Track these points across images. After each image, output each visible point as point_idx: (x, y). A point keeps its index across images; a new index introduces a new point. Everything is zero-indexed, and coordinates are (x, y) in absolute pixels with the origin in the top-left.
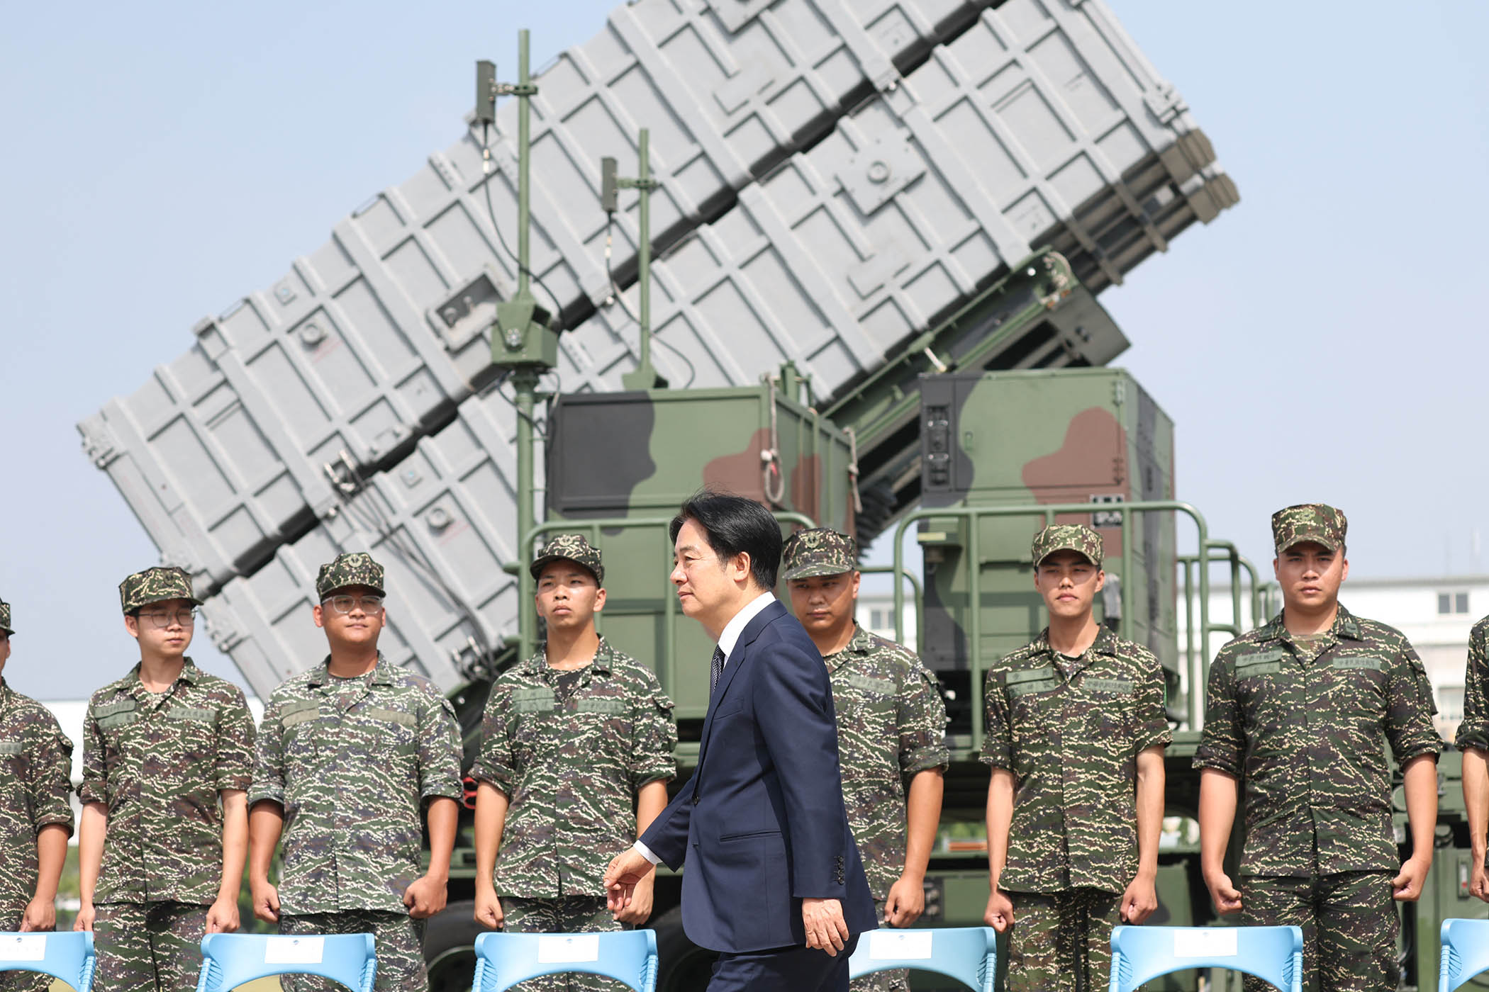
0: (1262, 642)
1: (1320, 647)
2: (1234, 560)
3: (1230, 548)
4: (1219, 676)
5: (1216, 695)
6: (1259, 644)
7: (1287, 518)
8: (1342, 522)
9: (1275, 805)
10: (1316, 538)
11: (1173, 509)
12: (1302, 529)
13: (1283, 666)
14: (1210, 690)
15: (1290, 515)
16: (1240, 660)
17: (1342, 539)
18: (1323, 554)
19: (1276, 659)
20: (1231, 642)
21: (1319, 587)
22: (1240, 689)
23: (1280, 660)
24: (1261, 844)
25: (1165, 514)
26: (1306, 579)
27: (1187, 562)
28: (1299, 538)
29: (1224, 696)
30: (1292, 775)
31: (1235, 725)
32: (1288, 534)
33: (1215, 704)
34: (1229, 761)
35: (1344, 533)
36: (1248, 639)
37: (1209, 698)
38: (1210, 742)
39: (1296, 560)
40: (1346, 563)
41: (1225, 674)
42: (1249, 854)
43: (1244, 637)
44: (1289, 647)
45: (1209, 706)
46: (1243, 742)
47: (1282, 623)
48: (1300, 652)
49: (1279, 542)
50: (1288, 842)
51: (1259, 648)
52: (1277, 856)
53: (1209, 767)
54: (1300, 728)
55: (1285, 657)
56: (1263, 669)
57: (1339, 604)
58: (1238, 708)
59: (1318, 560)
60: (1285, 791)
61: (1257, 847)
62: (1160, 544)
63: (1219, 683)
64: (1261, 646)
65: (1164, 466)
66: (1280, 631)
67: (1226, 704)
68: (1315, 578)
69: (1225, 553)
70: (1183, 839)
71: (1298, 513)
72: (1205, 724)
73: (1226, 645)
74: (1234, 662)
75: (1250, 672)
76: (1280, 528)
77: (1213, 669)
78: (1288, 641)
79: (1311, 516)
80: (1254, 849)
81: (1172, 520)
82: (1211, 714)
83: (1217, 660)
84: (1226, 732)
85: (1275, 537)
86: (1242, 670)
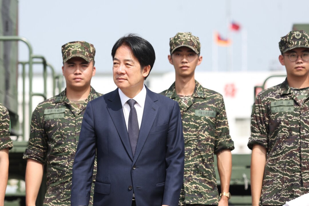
0: (56, 103)
1: (82, 107)
2: (45, 64)
3: (43, 58)
4: (36, 118)
5: (35, 126)
6: (54, 104)
7: (68, 47)
8: (93, 50)
9: (60, 177)
10: (81, 56)
11: (17, 40)
12: (75, 52)
13: (65, 115)
14: (32, 124)
15: (69, 46)
16: (46, 111)
17: (93, 58)
18: (84, 63)
19: (63, 112)
20: (42, 103)
21: (82, 78)
22: (46, 124)
23: (64, 113)
24: (53, 194)
25: (13, 43)
26: (76, 74)
27: (24, 64)
28: (73, 56)
29: (38, 127)
30: (68, 164)
31: (43, 140)
32: (69, 55)
33: (34, 130)
34: (39, 156)
35: (94, 55)
36: (50, 101)
37: (31, 128)
38: (31, 147)
39: (72, 66)
40: (95, 68)
41: (39, 117)
42: (47, 199)
43: (48, 100)
44: (68, 106)
45: (31, 131)
46: (47, 149)
47: (66, 95)
48: (73, 109)
49: (64, 58)
50: (65, 194)
51: (55, 106)
52: (60, 200)
53: (30, 158)
54: (73, 143)
55: (66, 111)
56: (57, 116)
57: (91, 87)
58: (45, 133)
59: (82, 66)
60: (64, 171)
61: (51, 196)
62: (11, 56)
63: (36, 121)
64: (56, 105)
65: (14, 20)
66: (64, 99)
67: (39, 131)
68: (80, 74)
69: (41, 60)
70: (18, 190)
71: (73, 45)
72: (29, 139)
73: (40, 104)
74: (44, 112)
75: (51, 117)
76: (65, 52)
77: (33, 115)
78: (68, 103)
79: (79, 46)
80: (49, 196)
81: (17, 45)
82: (33, 134)
83: (35, 111)
84: (39, 143)
85: (63, 56)
86: (47, 116)
